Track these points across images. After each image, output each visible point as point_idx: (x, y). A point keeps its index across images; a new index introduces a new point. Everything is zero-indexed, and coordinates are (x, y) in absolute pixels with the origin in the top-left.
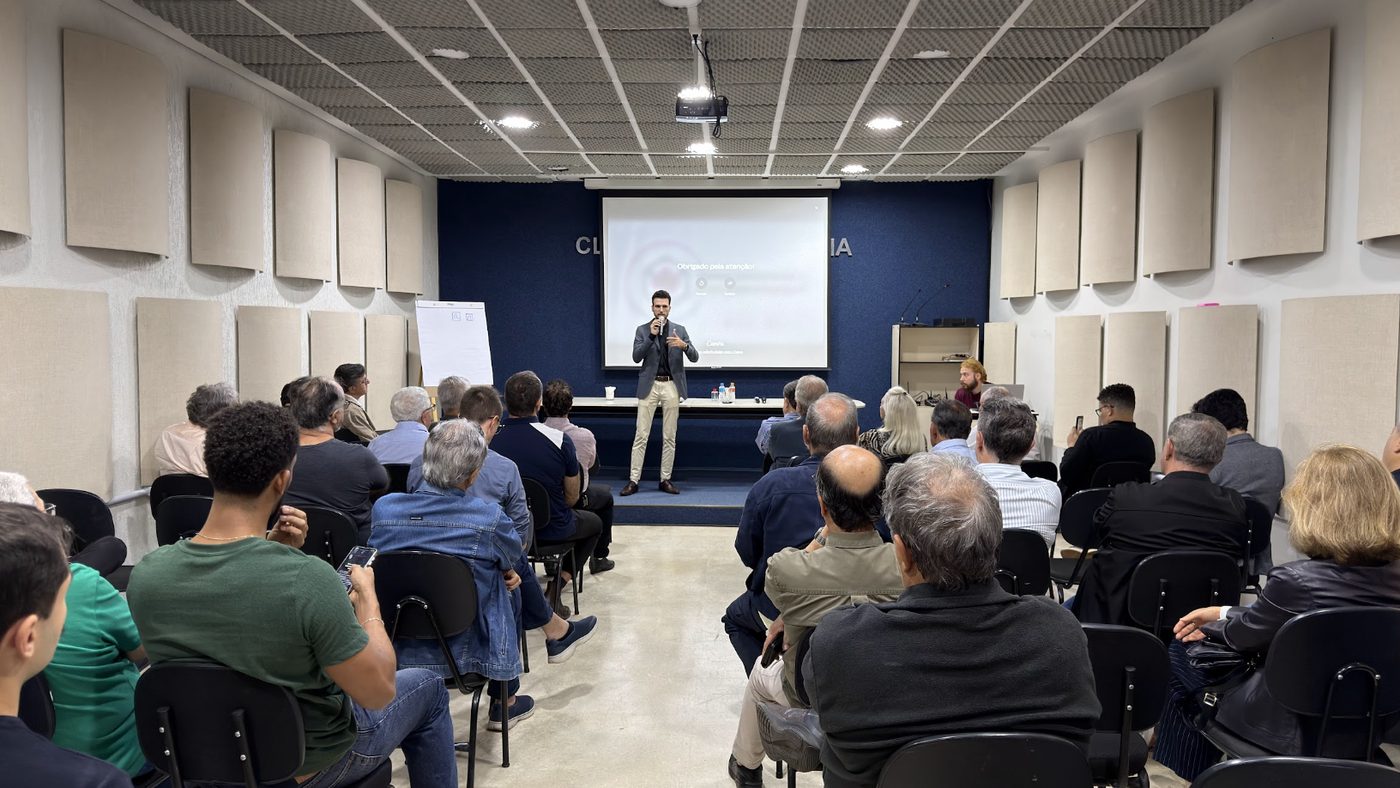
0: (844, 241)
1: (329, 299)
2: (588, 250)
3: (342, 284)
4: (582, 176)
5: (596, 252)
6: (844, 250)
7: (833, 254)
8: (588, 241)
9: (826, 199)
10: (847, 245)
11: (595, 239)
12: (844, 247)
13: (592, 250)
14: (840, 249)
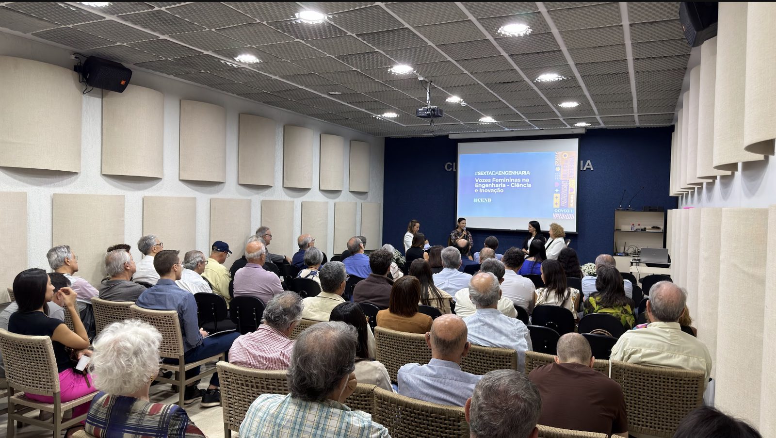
0: (589, 162)
1: (315, 196)
2: (451, 169)
3: (321, 189)
4: (448, 133)
5: (454, 170)
6: (588, 167)
7: (582, 169)
8: (451, 164)
9: (578, 139)
10: (590, 164)
11: (454, 164)
12: (588, 165)
13: (453, 169)
14: (586, 166)
